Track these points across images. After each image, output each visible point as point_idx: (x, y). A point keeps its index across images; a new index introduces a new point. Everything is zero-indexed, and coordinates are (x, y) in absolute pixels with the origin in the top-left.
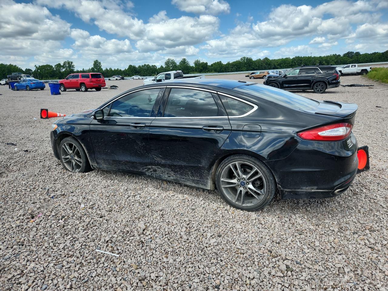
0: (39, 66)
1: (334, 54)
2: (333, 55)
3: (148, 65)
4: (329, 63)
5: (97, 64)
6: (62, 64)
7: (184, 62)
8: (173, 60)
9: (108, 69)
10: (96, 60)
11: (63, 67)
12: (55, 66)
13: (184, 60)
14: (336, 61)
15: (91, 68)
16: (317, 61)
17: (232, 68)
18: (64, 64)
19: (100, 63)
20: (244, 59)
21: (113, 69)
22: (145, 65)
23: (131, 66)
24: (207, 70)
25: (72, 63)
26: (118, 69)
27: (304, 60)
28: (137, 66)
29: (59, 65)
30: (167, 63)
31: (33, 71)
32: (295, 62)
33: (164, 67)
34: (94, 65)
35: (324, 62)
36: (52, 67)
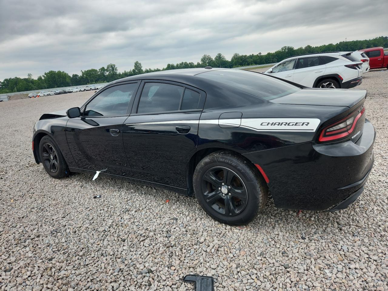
0: (85, 71)
1: (381, 37)
3: (186, 63)
5: (137, 66)
6: (106, 68)
7: (219, 57)
8: (209, 56)
9: (148, 70)
10: (137, 62)
11: (107, 70)
12: (99, 70)
13: (220, 55)
14: (384, 43)
15: (132, 70)
16: (364, 45)
17: (273, 58)
18: (108, 68)
19: (140, 65)
20: (285, 49)
22: (182, 63)
23: (170, 65)
24: (247, 63)
25: (114, 66)
27: (350, 45)
28: (175, 65)
29: (103, 69)
30: (202, 60)
31: (79, 76)
32: (340, 47)
33: (201, 63)
34: (135, 66)
36: (96, 71)
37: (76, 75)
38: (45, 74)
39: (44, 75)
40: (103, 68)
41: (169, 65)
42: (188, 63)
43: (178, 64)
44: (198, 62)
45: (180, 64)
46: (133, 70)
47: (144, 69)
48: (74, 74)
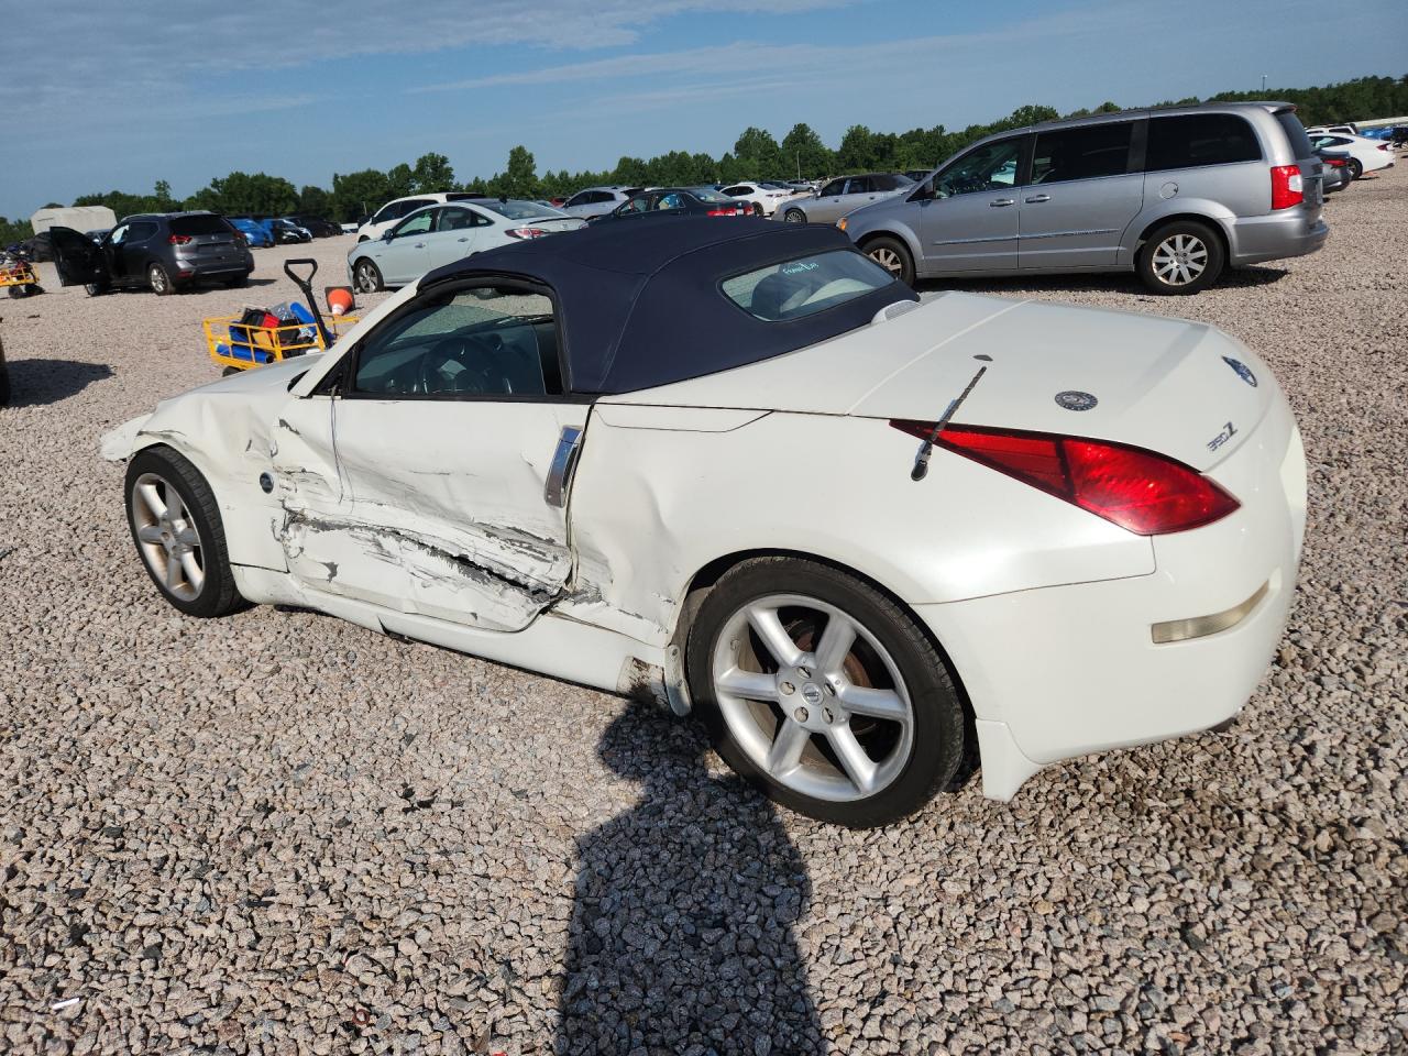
0: (345, 177)
1: (1369, 76)
2: (1365, 79)
3: (684, 154)
4: (1348, 112)
5: (520, 160)
6: (413, 168)
7: (800, 135)
8: (765, 132)
9: (557, 176)
10: (521, 149)
11: (417, 176)
12: (391, 174)
13: (802, 128)
14: (1375, 102)
15: (499, 176)
18: (422, 163)
19: (531, 158)
20: (1027, 114)
21: (572, 175)
22: (672, 154)
23: (630, 160)
25: (444, 160)
26: (587, 174)
28: (647, 162)
29: (403, 171)
30: (739, 147)
31: (325, 193)
33: (734, 157)
34: (511, 163)
35: (1330, 109)
36: (381, 176)
37: (316, 191)
38: (215, 184)
39: (209, 187)
40: (404, 168)
41: (625, 162)
42: (691, 154)
43: (656, 160)
44: (727, 155)
45: (663, 158)
46: (505, 174)
47: (540, 173)
48: (307, 187)
